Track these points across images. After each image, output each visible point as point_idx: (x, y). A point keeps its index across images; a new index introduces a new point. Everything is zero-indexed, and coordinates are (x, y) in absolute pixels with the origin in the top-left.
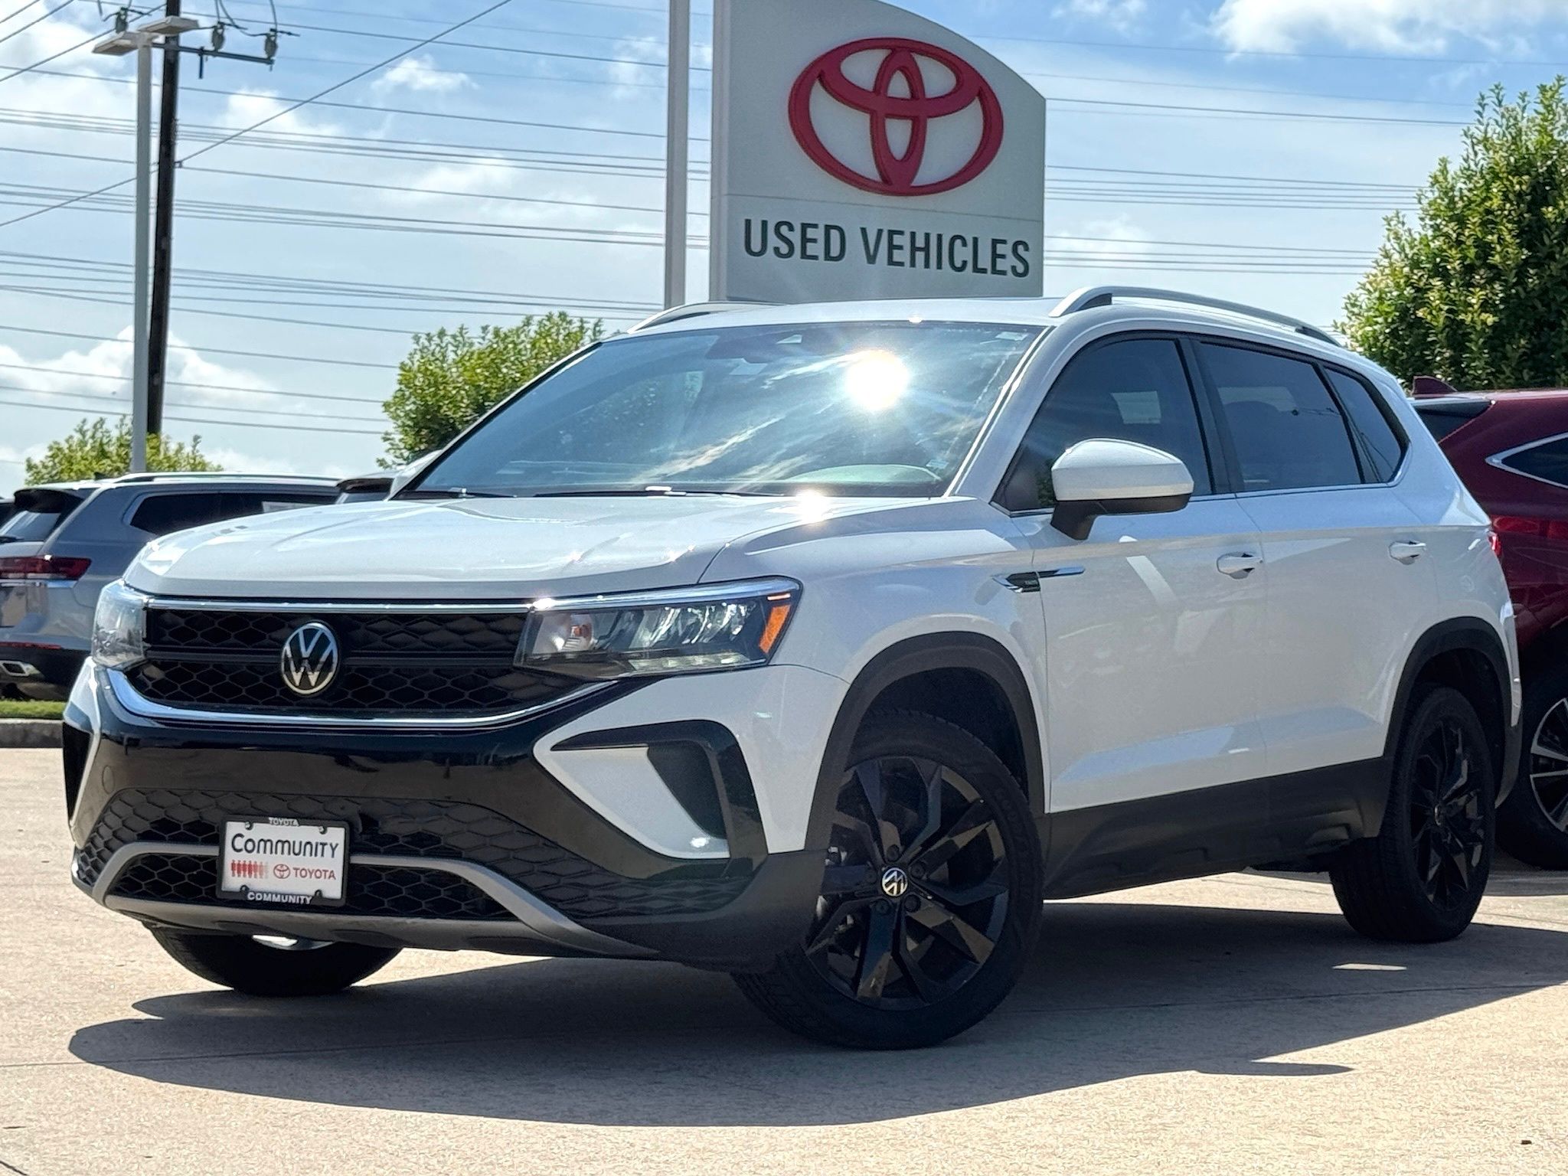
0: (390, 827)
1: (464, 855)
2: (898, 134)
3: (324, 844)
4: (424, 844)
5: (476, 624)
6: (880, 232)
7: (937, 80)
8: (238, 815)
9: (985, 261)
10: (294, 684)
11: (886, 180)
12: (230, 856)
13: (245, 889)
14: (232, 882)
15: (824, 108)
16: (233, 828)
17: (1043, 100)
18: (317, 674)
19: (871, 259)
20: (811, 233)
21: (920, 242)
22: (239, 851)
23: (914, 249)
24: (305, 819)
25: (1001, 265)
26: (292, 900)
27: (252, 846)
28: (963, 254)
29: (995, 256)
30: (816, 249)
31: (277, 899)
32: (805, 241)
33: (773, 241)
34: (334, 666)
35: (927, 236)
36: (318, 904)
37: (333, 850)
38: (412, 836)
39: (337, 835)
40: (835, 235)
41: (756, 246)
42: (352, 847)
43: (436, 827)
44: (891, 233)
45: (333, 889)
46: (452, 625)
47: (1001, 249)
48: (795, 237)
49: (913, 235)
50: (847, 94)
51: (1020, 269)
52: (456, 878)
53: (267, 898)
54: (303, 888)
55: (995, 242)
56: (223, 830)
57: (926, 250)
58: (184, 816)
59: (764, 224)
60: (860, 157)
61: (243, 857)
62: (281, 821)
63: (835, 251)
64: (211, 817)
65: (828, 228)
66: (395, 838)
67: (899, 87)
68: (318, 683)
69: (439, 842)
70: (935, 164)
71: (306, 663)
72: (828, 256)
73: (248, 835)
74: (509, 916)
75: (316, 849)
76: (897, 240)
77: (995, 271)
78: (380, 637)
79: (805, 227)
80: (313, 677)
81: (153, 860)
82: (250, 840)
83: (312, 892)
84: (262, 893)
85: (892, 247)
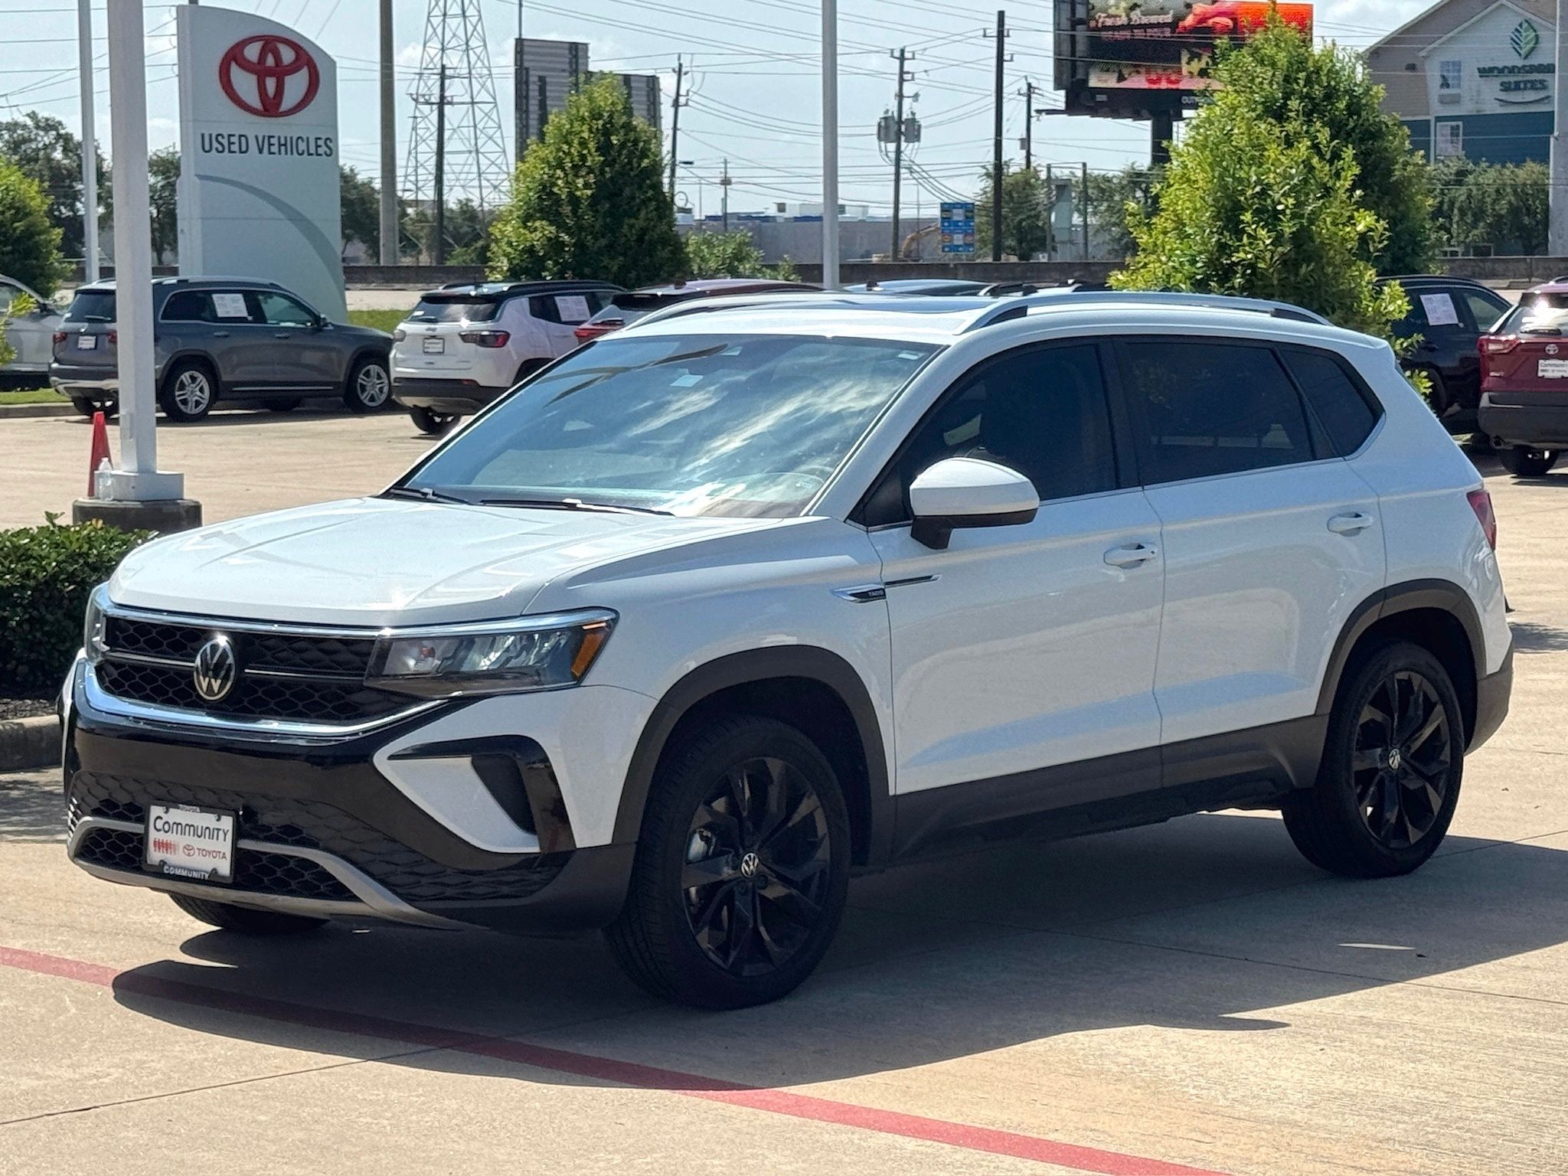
0: (267, 818)
1: (321, 844)
2: (271, 84)
3: (219, 830)
4: (290, 834)
5: (340, 646)
6: (264, 137)
7: (288, 55)
8: (159, 801)
9: (312, 150)
10: (202, 689)
11: (266, 110)
12: (153, 835)
13: (163, 863)
14: (155, 856)
15: (237, 74)
16: (156, 811)
17: (334, 63)
18: (219, 681)
19: (261, 151)
20: (233, 139)
21: (283, 142)
22: (159, 830)
23: (280, 145)
24: (206, 807)
25: (320, 151)
26: (195, 875)
27: (168, 828)
28: (302, 146)
29: (318, 146)
30: (235, 148)
31: (184, 873)
32: (230, 143)
33: (215, 145)
34: (232, 678)
35: (286, 138)
36: (213, 880)
37: (225, 835)
38: (285, 826)
39: (227, 823)
40: (243, 139)
41: (207, 148)
42: (239, 833)
43: (300, 820)
44: (270, 137)
45: (225, 868)
46: (324, 646)
47: (320, 142)
48: (225, 142)
49: (279, 138)
50: (246, 65)
51: (328, 152)
52: (313, 865)
53: (178, 872)
54: (204, 864)
55: (317, 139)
56: (148, 812)
57: (285, 145)
58: (122, 798)
59: (210, 135)
60: (253, 99)
61: (161, 836)
62: (188, 807)
63: (244, 149)
64: (140, 801)
65: (241, 136)
66: (270, 829)
67: (270, 61)
68: (219, 691)
69: (302, 832)
70: (289, 100)
71: (211, 673)
72: (241, 152)
73: (165, 818)
74: (354, 898)
75: (212, 833)
76: (273, 141)
77: (318, 155)
78: (269, 653)
79: (230, 136)
80: (216, 685)
81: (103, 833)
82: (167, 822)
83: (209, 869)
84: (175, 867)
85: (270, 145)
